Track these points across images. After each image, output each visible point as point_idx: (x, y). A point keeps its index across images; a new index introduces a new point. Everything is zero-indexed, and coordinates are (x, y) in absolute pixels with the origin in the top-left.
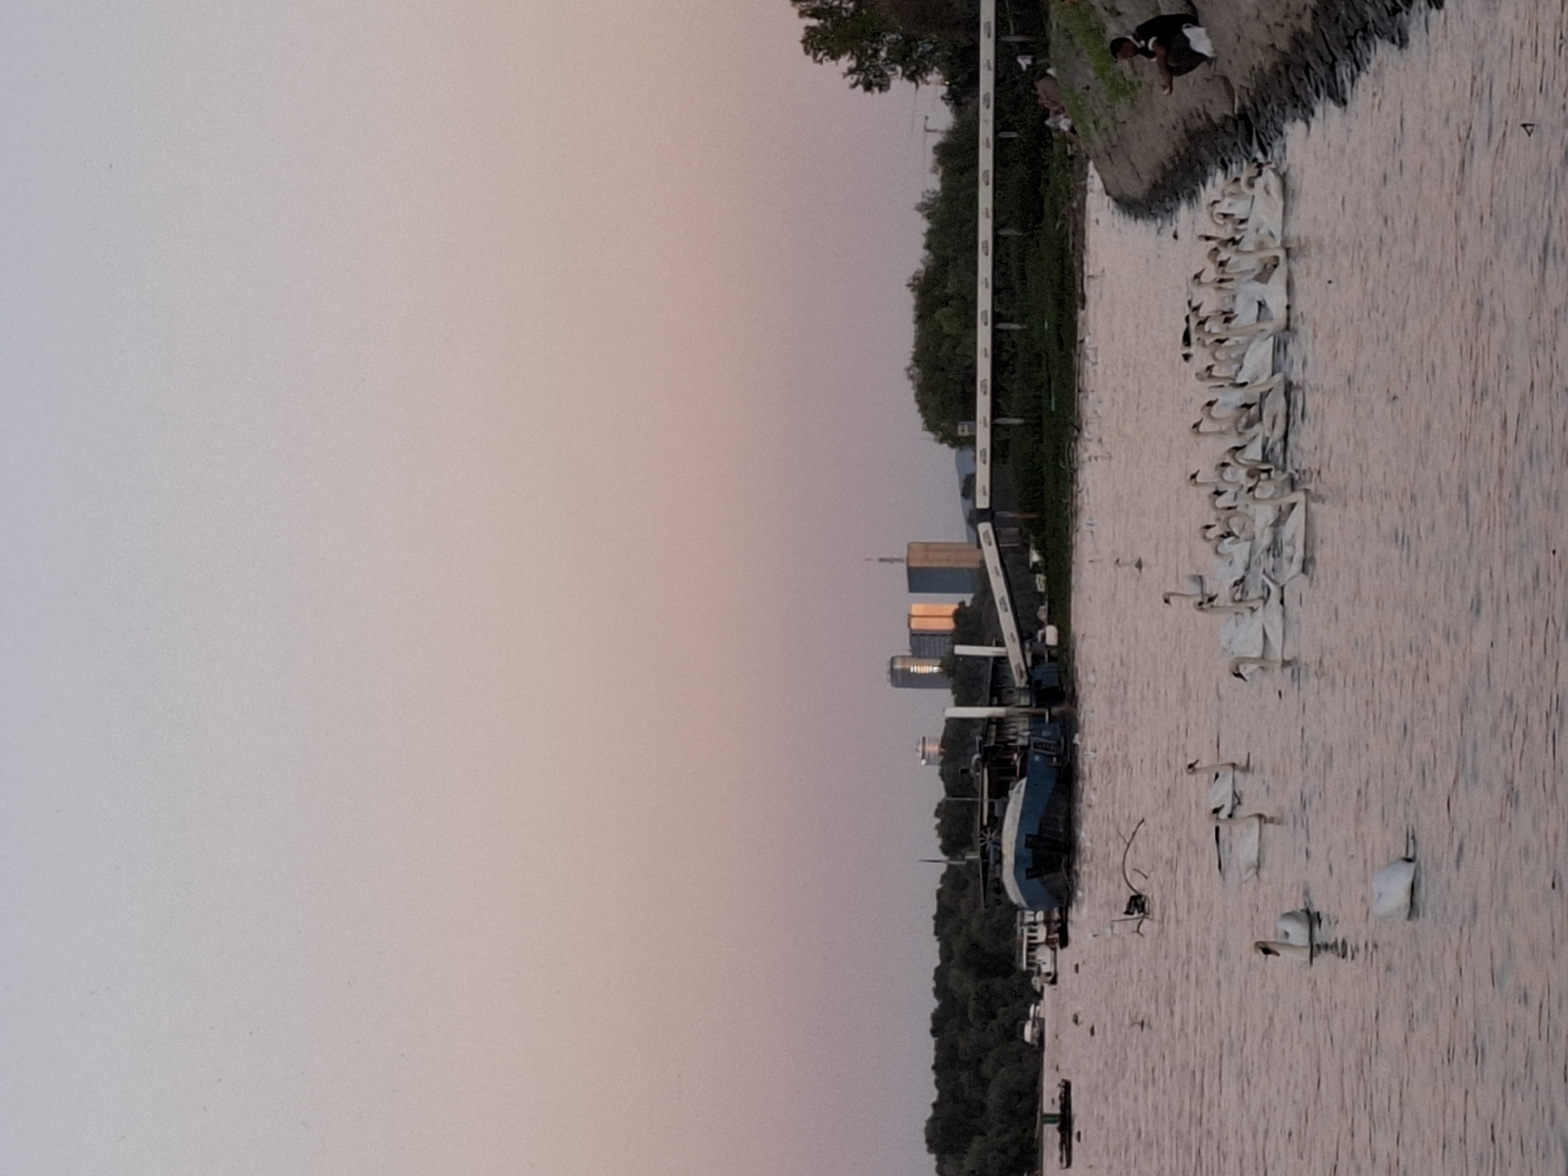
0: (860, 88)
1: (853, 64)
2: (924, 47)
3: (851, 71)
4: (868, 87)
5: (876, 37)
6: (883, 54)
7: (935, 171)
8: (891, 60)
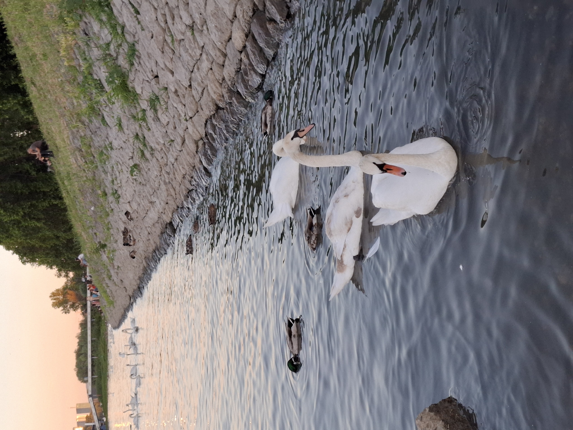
0: (64, 313)
1: (63, 308)
2: (77, 305)
3: (62, 310)
4: (66, 313)
5: (67, 303)
6: (68, 306)
7: (79, 329)
8: (70, 308)
